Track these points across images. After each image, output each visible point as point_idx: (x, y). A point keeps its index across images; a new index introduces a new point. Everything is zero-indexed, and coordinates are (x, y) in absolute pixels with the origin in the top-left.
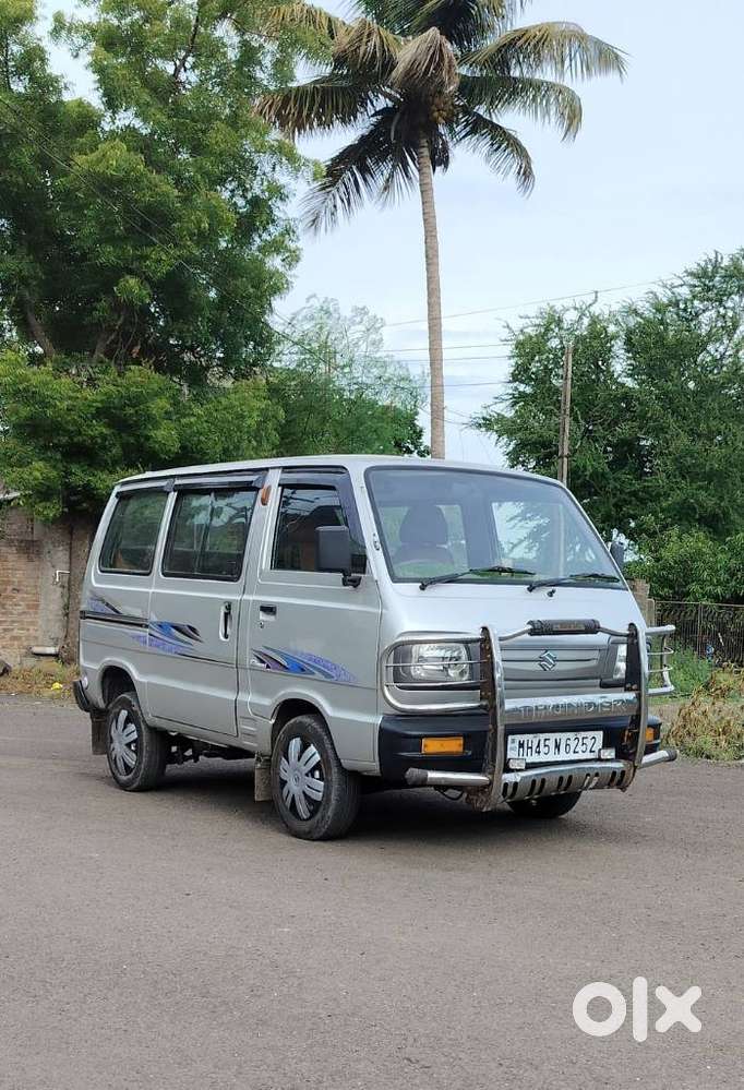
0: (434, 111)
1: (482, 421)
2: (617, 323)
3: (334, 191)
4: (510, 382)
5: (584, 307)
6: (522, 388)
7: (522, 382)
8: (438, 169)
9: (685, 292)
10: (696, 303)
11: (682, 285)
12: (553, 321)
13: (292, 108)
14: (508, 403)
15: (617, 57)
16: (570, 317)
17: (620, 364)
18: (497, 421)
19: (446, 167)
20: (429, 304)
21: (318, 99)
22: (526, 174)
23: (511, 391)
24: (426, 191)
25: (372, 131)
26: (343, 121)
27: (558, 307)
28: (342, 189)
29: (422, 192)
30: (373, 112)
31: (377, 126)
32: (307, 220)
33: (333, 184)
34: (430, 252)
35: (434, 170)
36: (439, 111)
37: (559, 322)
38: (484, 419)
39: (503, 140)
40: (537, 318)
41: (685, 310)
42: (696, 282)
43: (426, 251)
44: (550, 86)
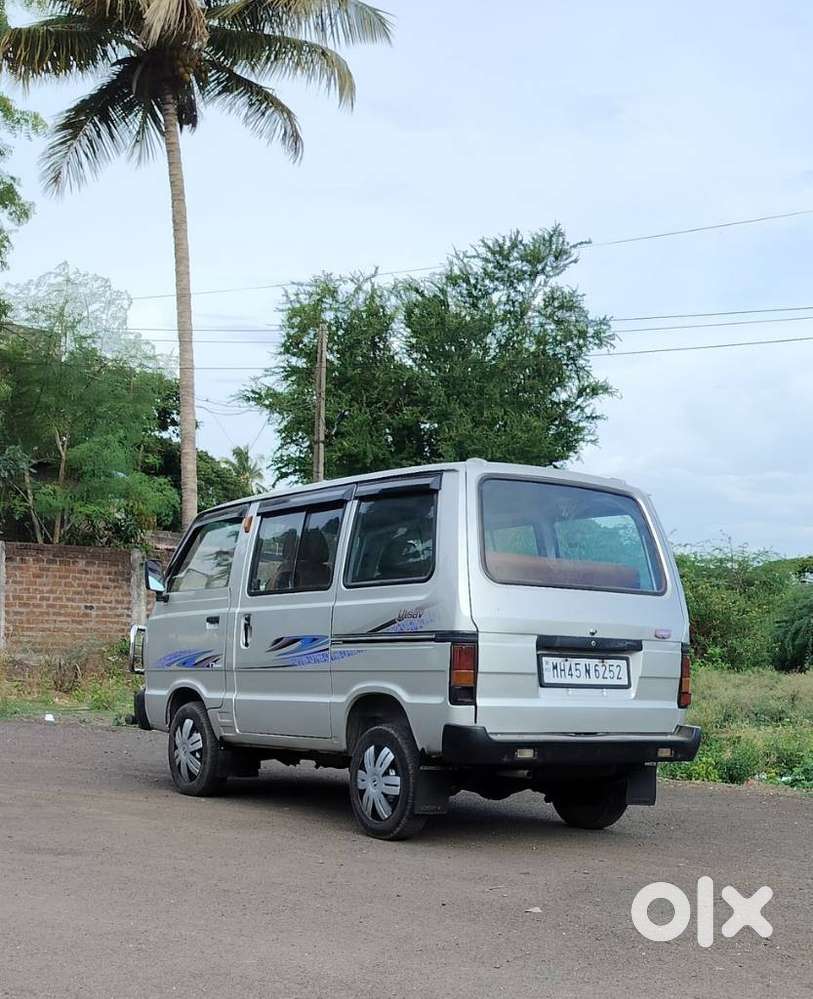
0: (179, 66)
1: (251, 395)
2: (398, 296)
3: (76, 144)
4: (280, 353)
5: (361, 279)
6: (294, 361)
7: (294, 355)
8: (185, 127)
9: (477, 266)
10: (487, 282)
11: (474, 257)
12: (328, 291)
13: (22, 52)
14: (278, 377)
15: (380, 19)
16: (346, 289)
17: (398, 340)
18: (267, 396)
19: (194, 125)
20: (177, 272)
21: (52, 44)
22: (294, 139)
23: (282, 364)
24: (173, 151)
25: (113, 81)
26: (81, 68)
27: (335, 276)
28: (85, 141)
29: (168, 152)
30: (115, 60)
31: (119, 75)
32: (50, 177)
33: (74, 136)
34: (178, 217)
35: (181, 127)
36: (184, 66)
37: (333, 293)
38: (253, 392)
39: (262, 99)
40: (311, 286)
41: (475, 287)
42: (489, 256)
43: (174, 216)
44: (313, 48)
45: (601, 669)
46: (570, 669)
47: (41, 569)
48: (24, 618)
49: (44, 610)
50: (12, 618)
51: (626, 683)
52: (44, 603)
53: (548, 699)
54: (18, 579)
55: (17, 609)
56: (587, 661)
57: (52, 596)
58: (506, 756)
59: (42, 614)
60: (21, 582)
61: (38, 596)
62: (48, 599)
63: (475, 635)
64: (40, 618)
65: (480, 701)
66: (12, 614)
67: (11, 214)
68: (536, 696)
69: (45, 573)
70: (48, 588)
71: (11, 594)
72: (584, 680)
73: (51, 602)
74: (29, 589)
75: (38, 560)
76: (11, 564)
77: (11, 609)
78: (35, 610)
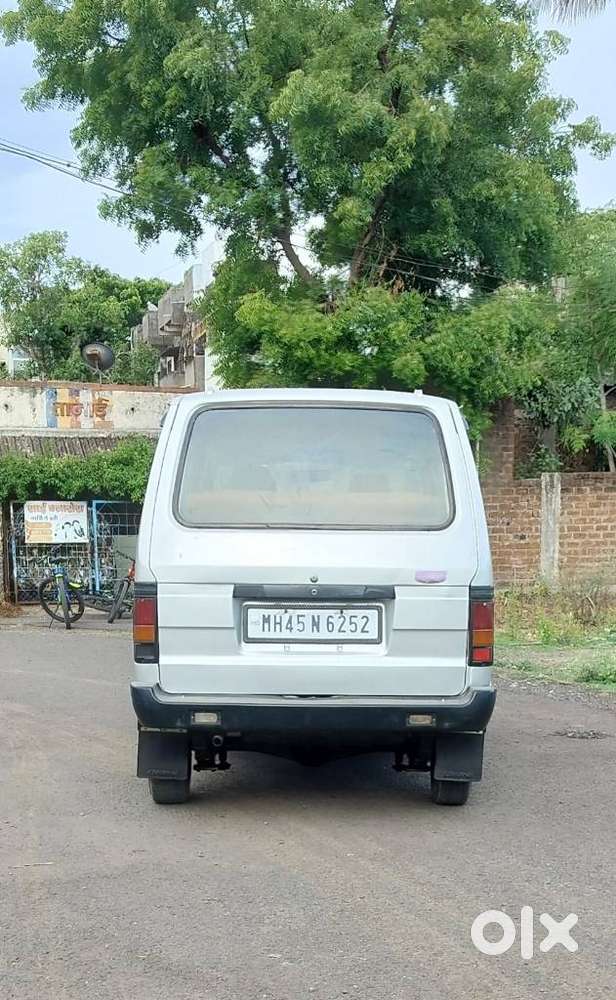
45: (337, 621)
46: (290, 621)
47: (599, 498)
48: (578, 549)
49: (601, 539)
50: (567, 549)
51: (376, 636)
52: (601, 533)
53: (252, 656)
54: (575, 510)
55: (572, 540)
56: (316, 612)
57: (610, 525)
58: (179, 720)
59: (598, 544)
60: (576, 513)
61: (595, 526)
62: (605, 528)
63: (154, 585)
64: (597, 548)
65: (163, 659)
66: (566, 546)
67: (593, 148)
68: (237, 652)
69: (603, 502)
70: (606, 517)
71: (566, 526)
72: (308, 634)
73: (609, 531)
74: (585, 519)
75: (596, 489)
76: (567, 495)
77: (566, 541)
78: (592, 540)
